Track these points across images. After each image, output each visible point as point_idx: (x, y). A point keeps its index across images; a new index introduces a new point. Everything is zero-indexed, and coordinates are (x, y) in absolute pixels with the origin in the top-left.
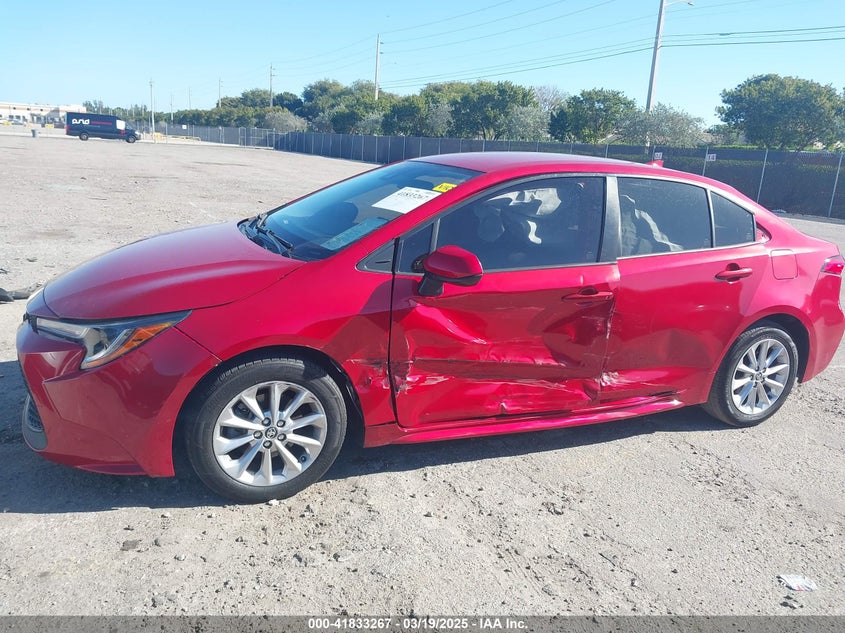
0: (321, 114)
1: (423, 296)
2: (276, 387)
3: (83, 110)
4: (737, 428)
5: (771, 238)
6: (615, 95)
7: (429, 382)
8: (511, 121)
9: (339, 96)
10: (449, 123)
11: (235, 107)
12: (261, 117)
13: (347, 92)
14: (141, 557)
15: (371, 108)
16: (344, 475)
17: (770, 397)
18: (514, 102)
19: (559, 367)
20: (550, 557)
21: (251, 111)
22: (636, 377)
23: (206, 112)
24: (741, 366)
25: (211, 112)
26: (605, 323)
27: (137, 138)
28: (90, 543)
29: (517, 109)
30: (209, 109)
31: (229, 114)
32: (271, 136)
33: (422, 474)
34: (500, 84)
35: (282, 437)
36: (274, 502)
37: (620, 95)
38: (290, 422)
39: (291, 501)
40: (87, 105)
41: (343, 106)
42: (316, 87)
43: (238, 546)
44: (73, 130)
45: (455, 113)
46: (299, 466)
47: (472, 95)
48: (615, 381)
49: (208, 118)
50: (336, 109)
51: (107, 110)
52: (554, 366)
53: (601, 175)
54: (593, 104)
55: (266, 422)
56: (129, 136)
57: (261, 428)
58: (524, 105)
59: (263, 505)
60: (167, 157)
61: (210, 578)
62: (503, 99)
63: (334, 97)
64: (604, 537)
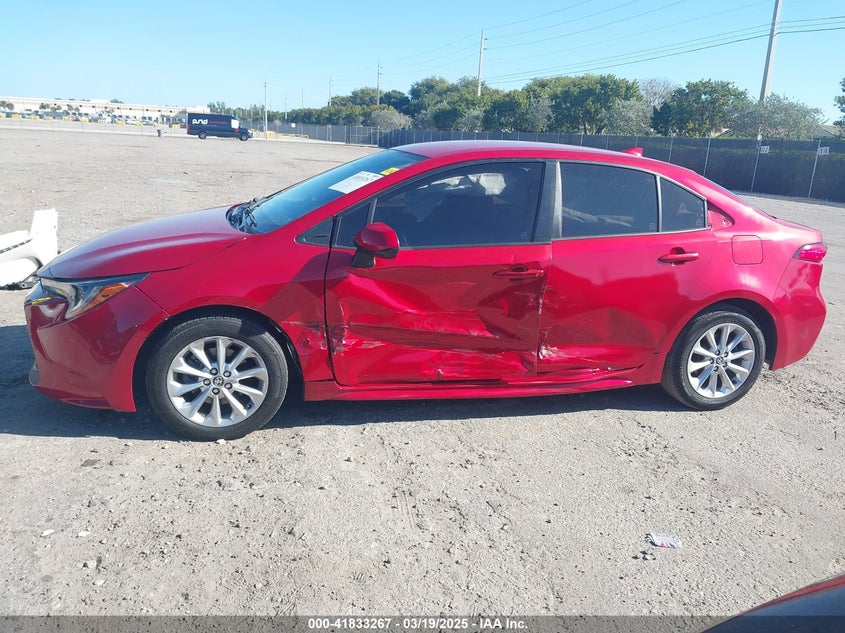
0: (423, 111)
1: (356, 266)
2: (220, 341)
3: (208, 111)
4: (696, 411)
5: (733, 224)
6: (724, 86)
7: (365, 345)
8: (611, 116)
9: (445, 92)
10: (549, 118)
11: (344, 105)
12: (367, 115)
13: (453, 89)
14: (95, 472)
15: (473, 104)
16: (290, 425)
17: (734, 382)
18: (618, 95)
19: (495, 339)
20: (439, 500)
21: (358, 109)
22: (577, 353)
23: (317, 111)
24: (698, 349)
25: (321, 111)
26: (537, 299)
27: (249, 136)
28: (60, 459)
29: (618, 103)
30: (319, 107)
31: (339, 112)
32: (375, 134)
33: (361, 429)
34: (603, 78)
35: (228, 386)
36: (222, 441)
37: (730, 86)
38: (235, 372)
39: (238, 442)
40: (211, 106)
41: (445, 103)
42: (423, 85)
43: (175, 471)
44: (193, 130)
45: (556, 108)
46: (244, 412)
47: (572, 89)
48: (553, 355)
49: (319, 116)
50: (439, 106)
51: (229, 110)
52: (488, 338)
53: (541, 160)
54: (700, 96)
55: (214, 372)
56: (242, 134)
57: (210, 376)
58: (626, 98)
59: (211, 444)
60: (270, 154)
61: (143, 491)
62: (605, 93)
63: (440, 94)
64: (500, 489)
